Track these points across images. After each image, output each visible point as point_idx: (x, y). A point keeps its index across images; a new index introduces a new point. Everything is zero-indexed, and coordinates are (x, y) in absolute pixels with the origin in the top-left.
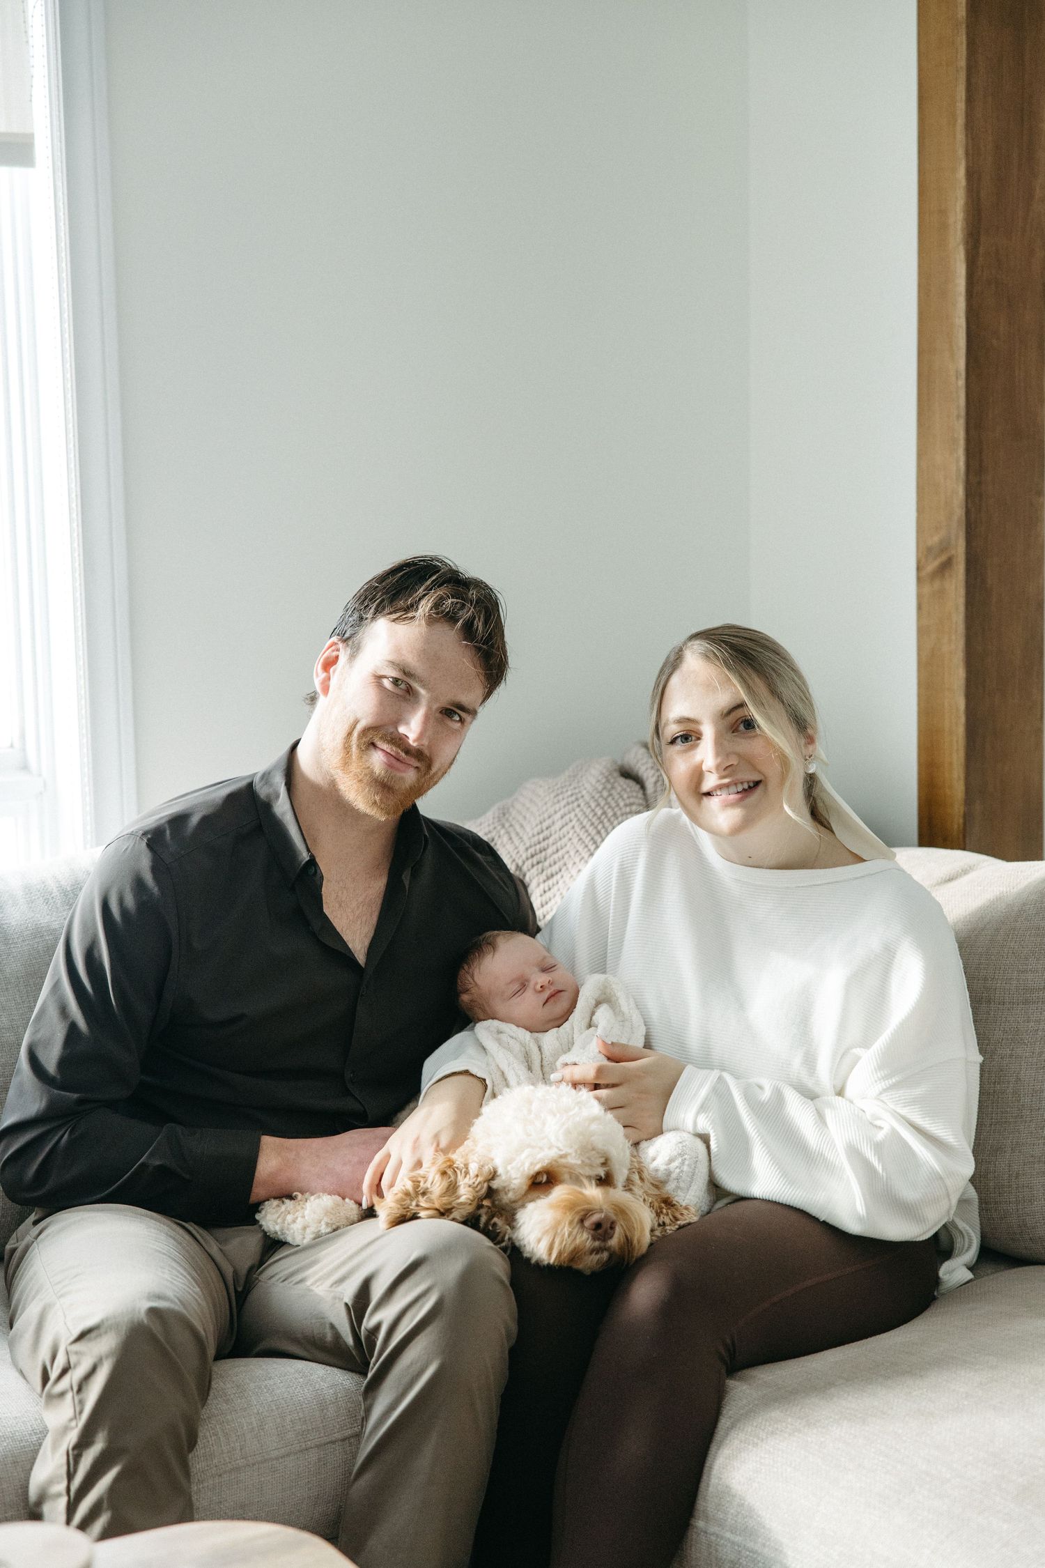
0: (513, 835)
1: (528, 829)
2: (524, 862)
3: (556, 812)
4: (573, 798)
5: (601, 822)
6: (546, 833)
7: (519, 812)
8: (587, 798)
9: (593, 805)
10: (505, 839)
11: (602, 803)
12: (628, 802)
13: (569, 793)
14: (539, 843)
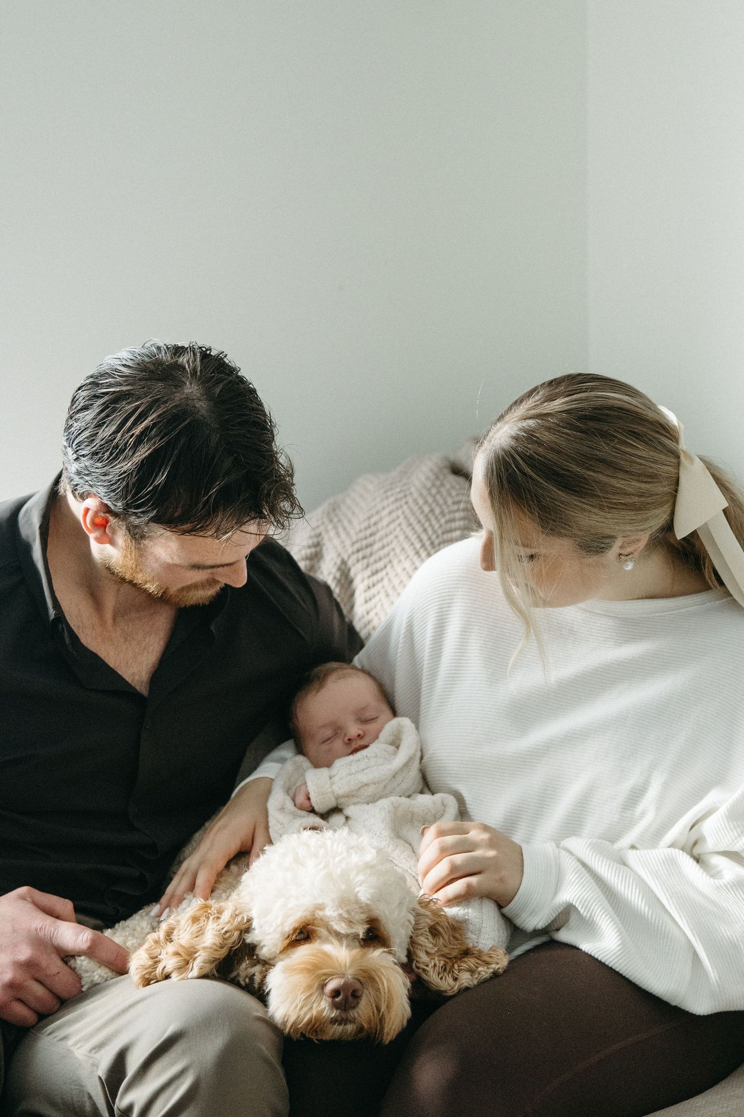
0: (340, 530)
1: (355, 523)
2: (349, 557)
3: (384, 508)
4: (401, 495)
5: (428, 520)
6: (373, 529)
7: (349, 508)
8: (416, 495)
9: (421, 502)
10: (332, 533)
11: (430, 500)
12: (456, 499)
13: (398, 490)
14: (366, 538)
